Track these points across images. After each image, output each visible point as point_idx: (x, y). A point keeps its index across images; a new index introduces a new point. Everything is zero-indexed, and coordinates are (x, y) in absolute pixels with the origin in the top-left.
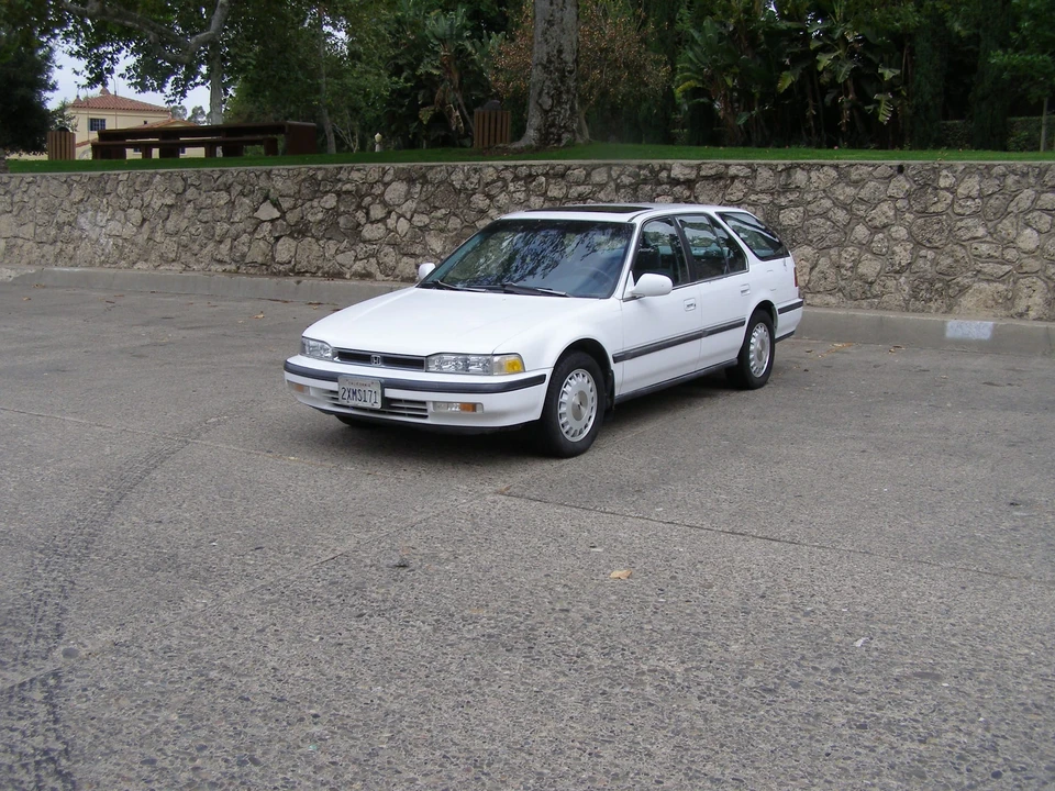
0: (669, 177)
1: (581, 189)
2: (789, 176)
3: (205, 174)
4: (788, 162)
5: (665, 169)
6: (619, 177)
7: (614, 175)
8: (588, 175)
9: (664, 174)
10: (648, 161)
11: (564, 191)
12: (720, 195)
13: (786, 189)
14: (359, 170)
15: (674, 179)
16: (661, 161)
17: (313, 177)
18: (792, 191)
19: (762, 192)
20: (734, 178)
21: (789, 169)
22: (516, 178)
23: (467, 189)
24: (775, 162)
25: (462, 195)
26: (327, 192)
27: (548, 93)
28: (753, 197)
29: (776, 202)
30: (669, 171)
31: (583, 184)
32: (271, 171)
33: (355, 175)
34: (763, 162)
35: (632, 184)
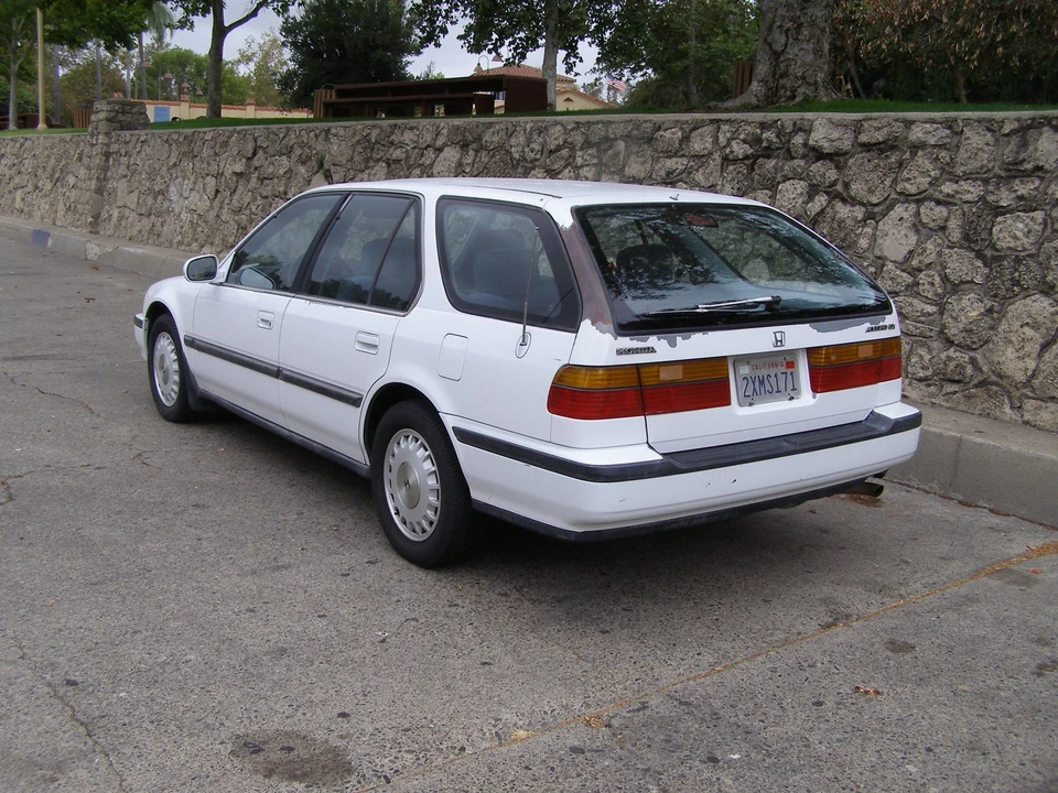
0: (805, 145)
1: (671, 163)
2: (1024, 145)
3: (273, 132)
4: (1027, 114)
5: (801, 130)
6: (728, 144)
7: (722, 140)
8: (686, 139)
9: (798, 139)
10: (776, 116)
11: (648, 166)
12: (888, 182)
13: (1014, 171)
14: (412, 129)
15: (813, 149)
16: (796, 115)
17: (366, 138)
18: (1026, 175)
19: (967, 177)
20: (916, 147)
21: (1024, 131)
22: (587, 144)
23: (525, 160)
24: (998, 115)
26: (379, 160)
27: (781, 27)
28: (948, 188)
29: (991, 198)
30: (808, 132)
31: (675, 155)
32: (329, 130)
33: (408, 137)
34: (977, 114)
35: (747, 157)
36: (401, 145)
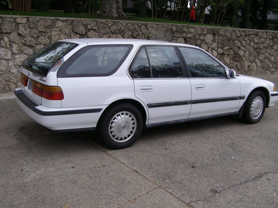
25: (231, 41)
36: (190, 33)
